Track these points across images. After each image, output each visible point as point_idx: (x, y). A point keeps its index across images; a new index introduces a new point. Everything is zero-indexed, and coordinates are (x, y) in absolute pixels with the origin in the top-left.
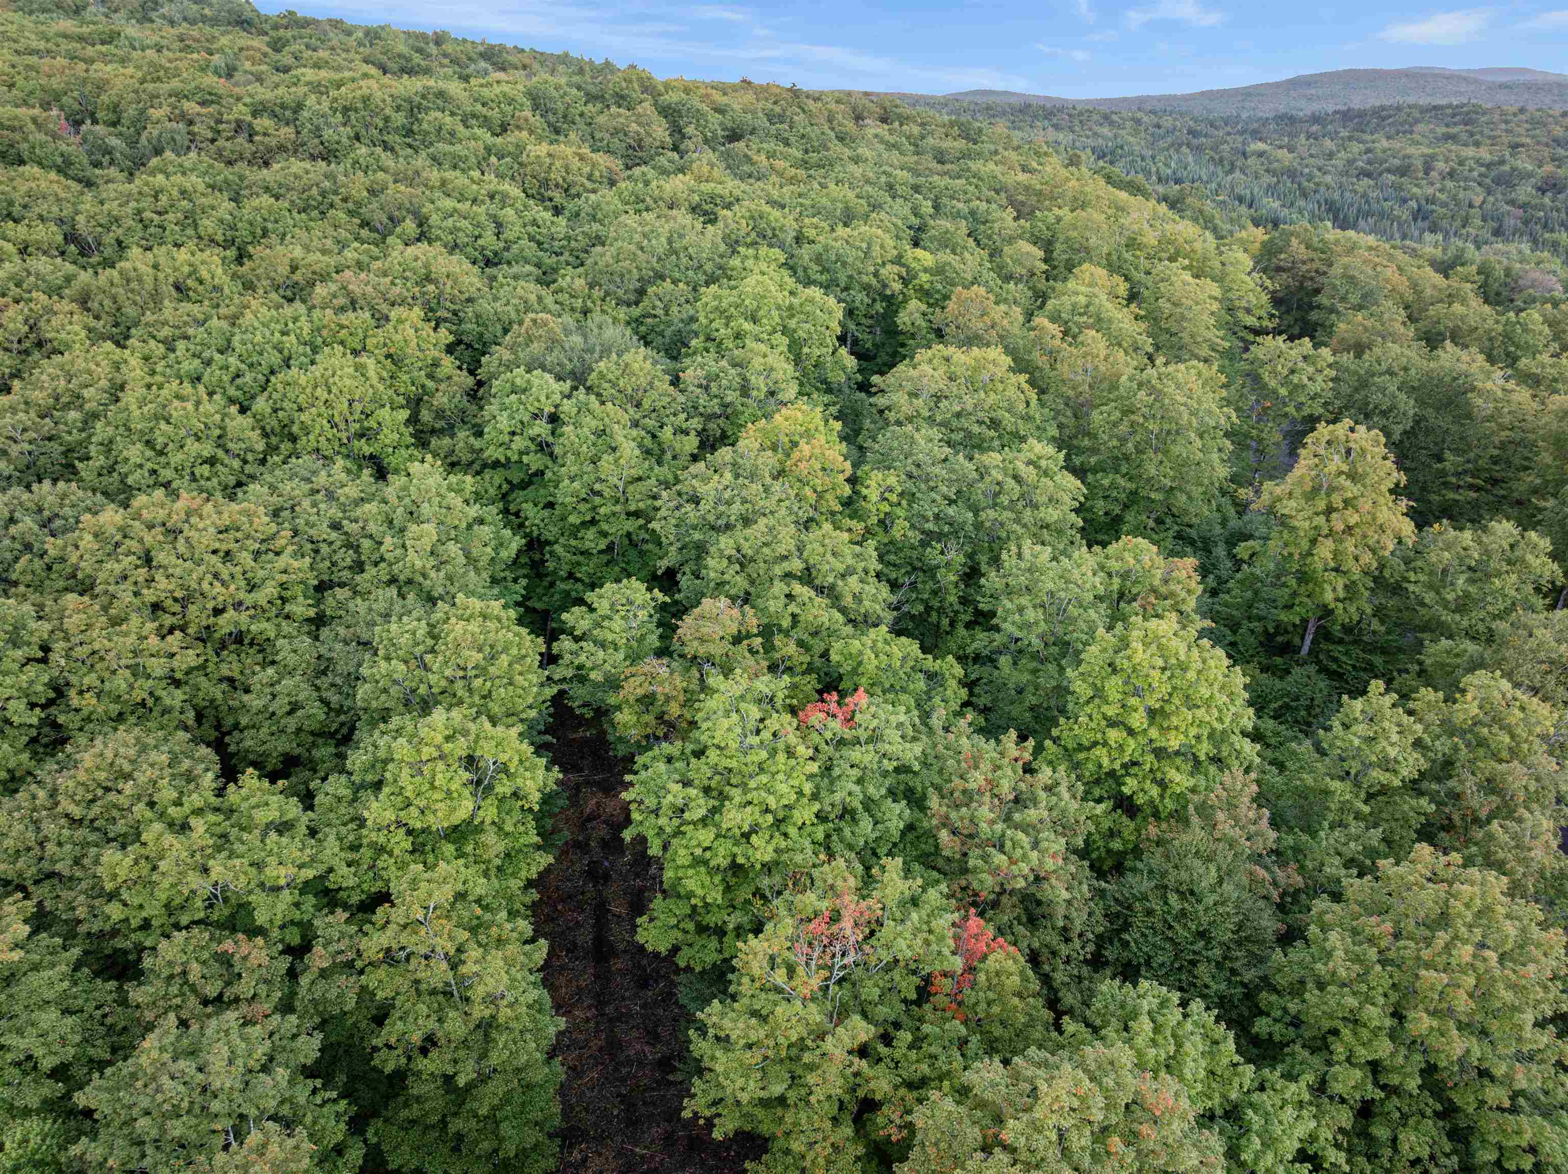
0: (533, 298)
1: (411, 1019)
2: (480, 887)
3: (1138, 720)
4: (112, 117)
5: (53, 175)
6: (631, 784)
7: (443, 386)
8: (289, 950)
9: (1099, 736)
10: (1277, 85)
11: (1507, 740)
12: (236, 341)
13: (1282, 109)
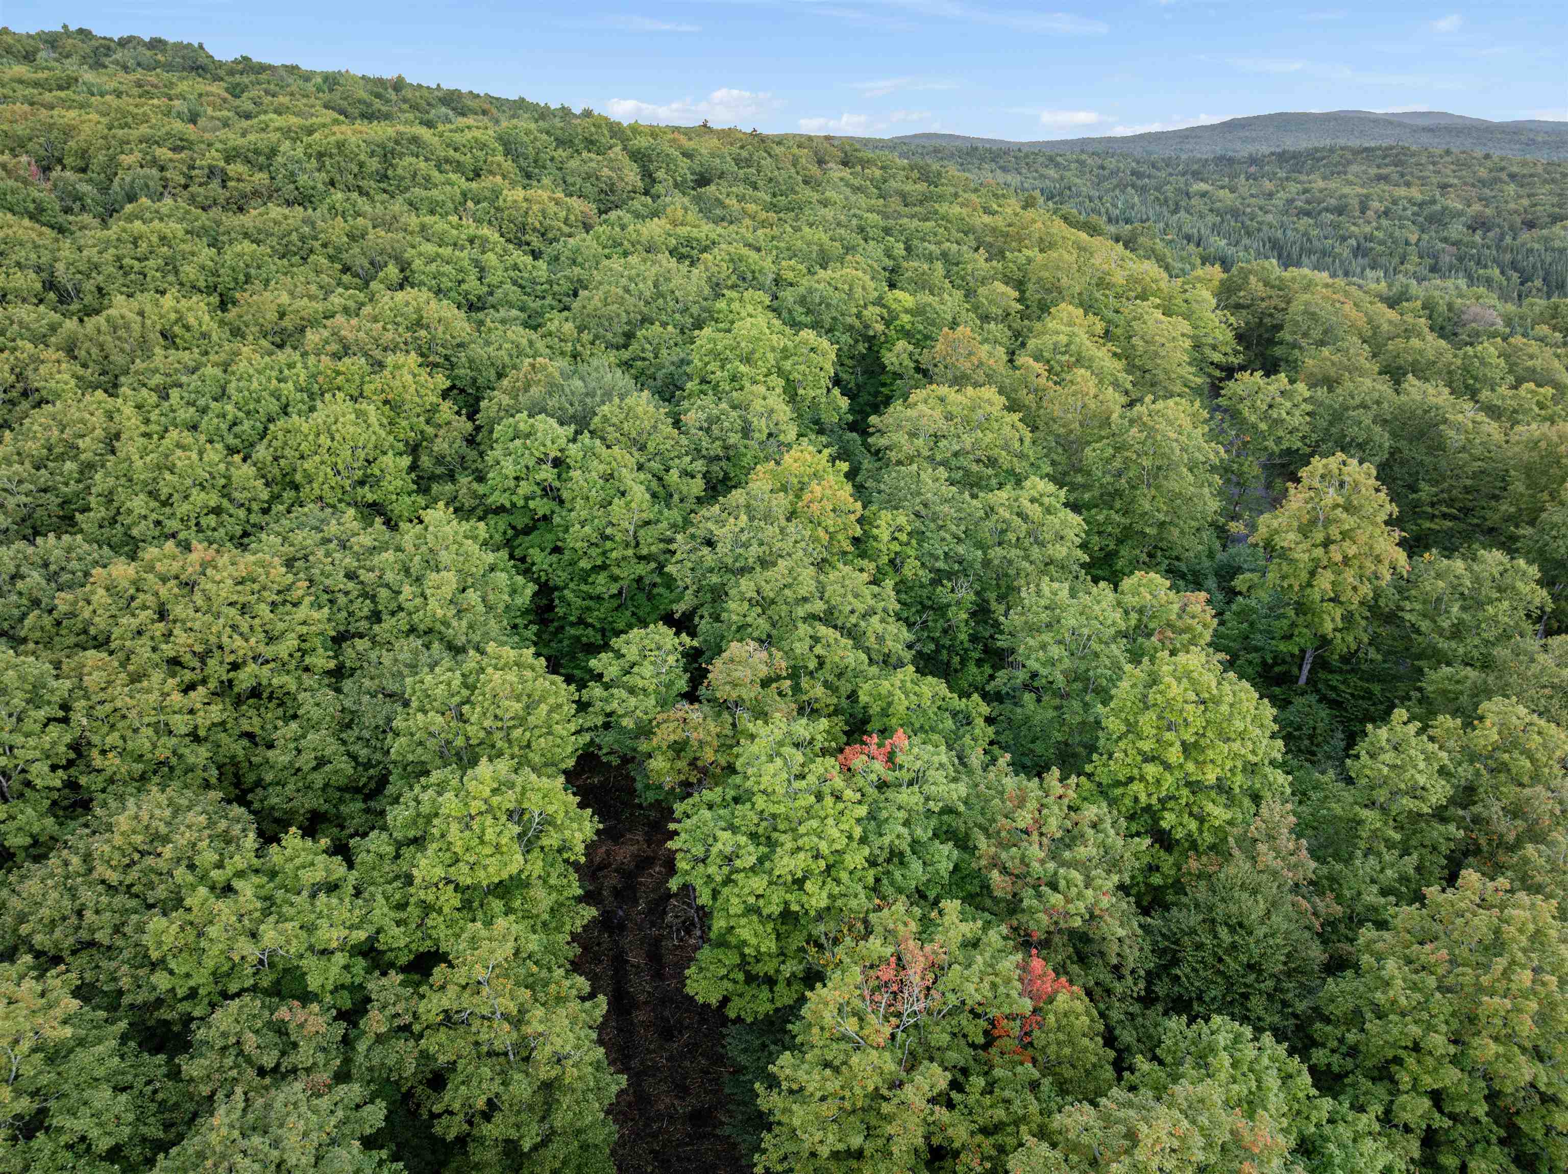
0: (524, 342)
1: (474, 1083)
2: (534, 943)
3: (1174, 755)
4: (80, 163)
5: (26, 222)
6: (676, 833)
7: (442, 432)
8: (342, 1015)
9: (1136, 771)
10: (1213, 127)
11: (1528, 764)
12: (232, 388)
13: (1219, 151)
